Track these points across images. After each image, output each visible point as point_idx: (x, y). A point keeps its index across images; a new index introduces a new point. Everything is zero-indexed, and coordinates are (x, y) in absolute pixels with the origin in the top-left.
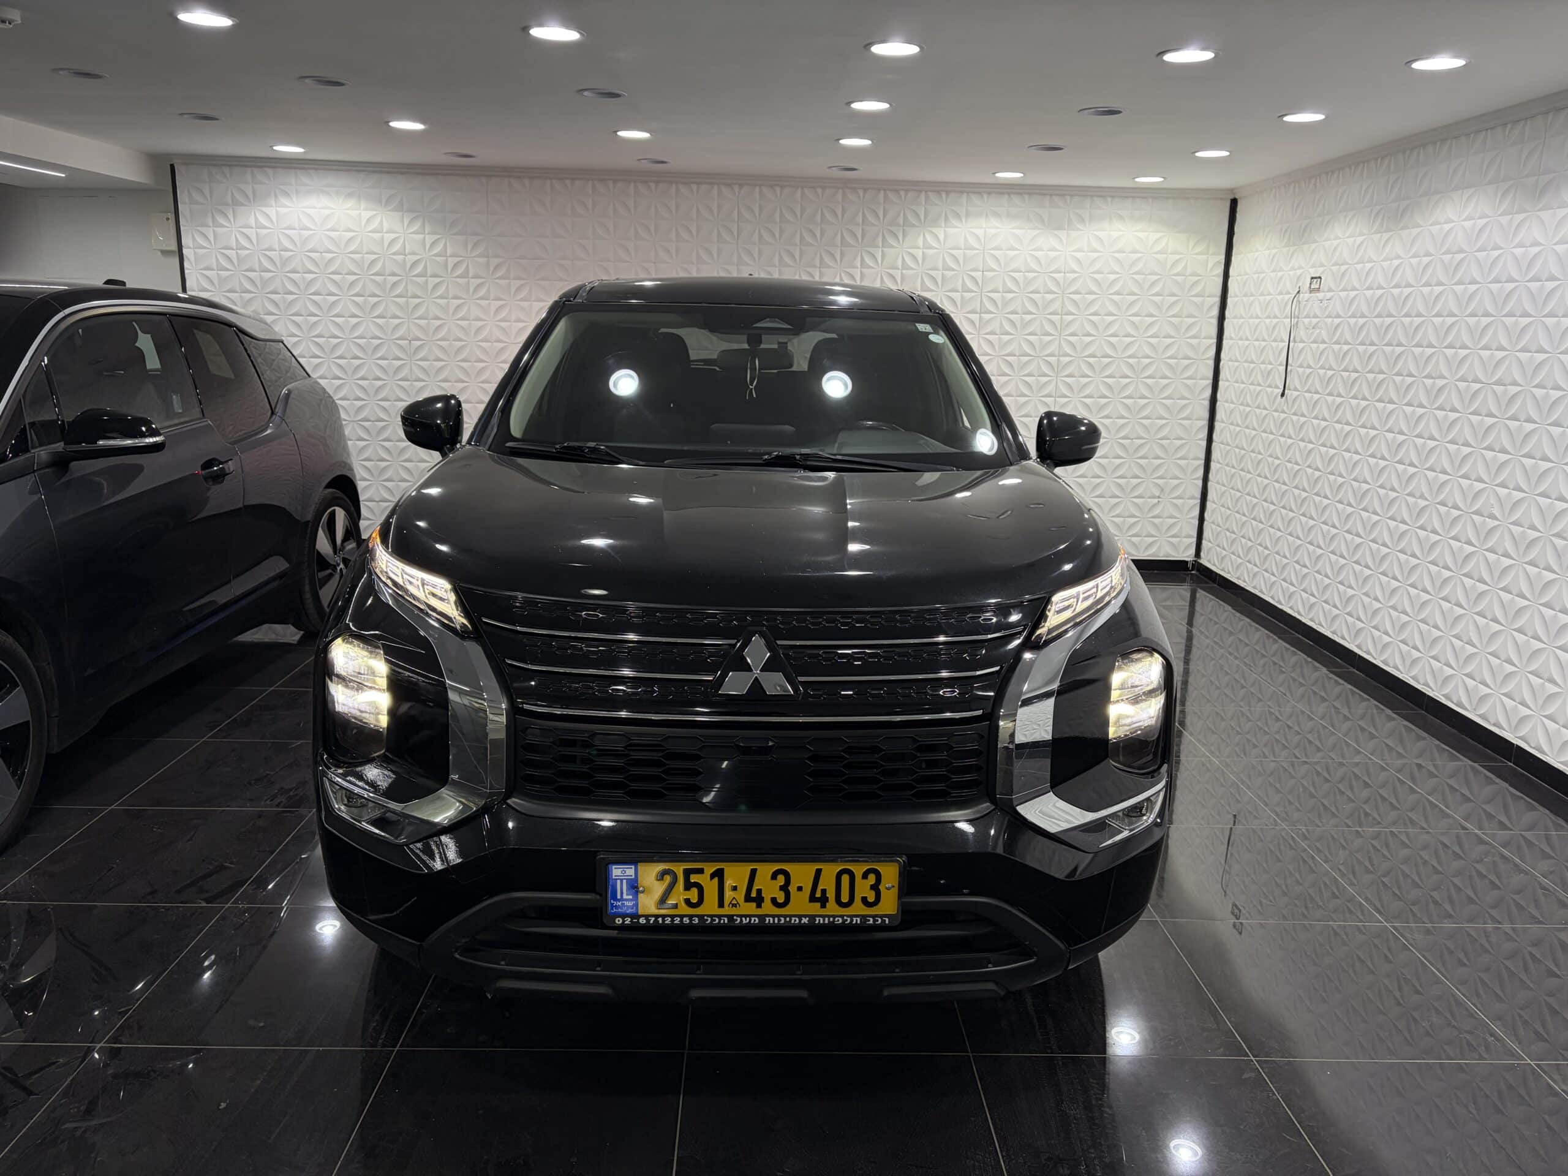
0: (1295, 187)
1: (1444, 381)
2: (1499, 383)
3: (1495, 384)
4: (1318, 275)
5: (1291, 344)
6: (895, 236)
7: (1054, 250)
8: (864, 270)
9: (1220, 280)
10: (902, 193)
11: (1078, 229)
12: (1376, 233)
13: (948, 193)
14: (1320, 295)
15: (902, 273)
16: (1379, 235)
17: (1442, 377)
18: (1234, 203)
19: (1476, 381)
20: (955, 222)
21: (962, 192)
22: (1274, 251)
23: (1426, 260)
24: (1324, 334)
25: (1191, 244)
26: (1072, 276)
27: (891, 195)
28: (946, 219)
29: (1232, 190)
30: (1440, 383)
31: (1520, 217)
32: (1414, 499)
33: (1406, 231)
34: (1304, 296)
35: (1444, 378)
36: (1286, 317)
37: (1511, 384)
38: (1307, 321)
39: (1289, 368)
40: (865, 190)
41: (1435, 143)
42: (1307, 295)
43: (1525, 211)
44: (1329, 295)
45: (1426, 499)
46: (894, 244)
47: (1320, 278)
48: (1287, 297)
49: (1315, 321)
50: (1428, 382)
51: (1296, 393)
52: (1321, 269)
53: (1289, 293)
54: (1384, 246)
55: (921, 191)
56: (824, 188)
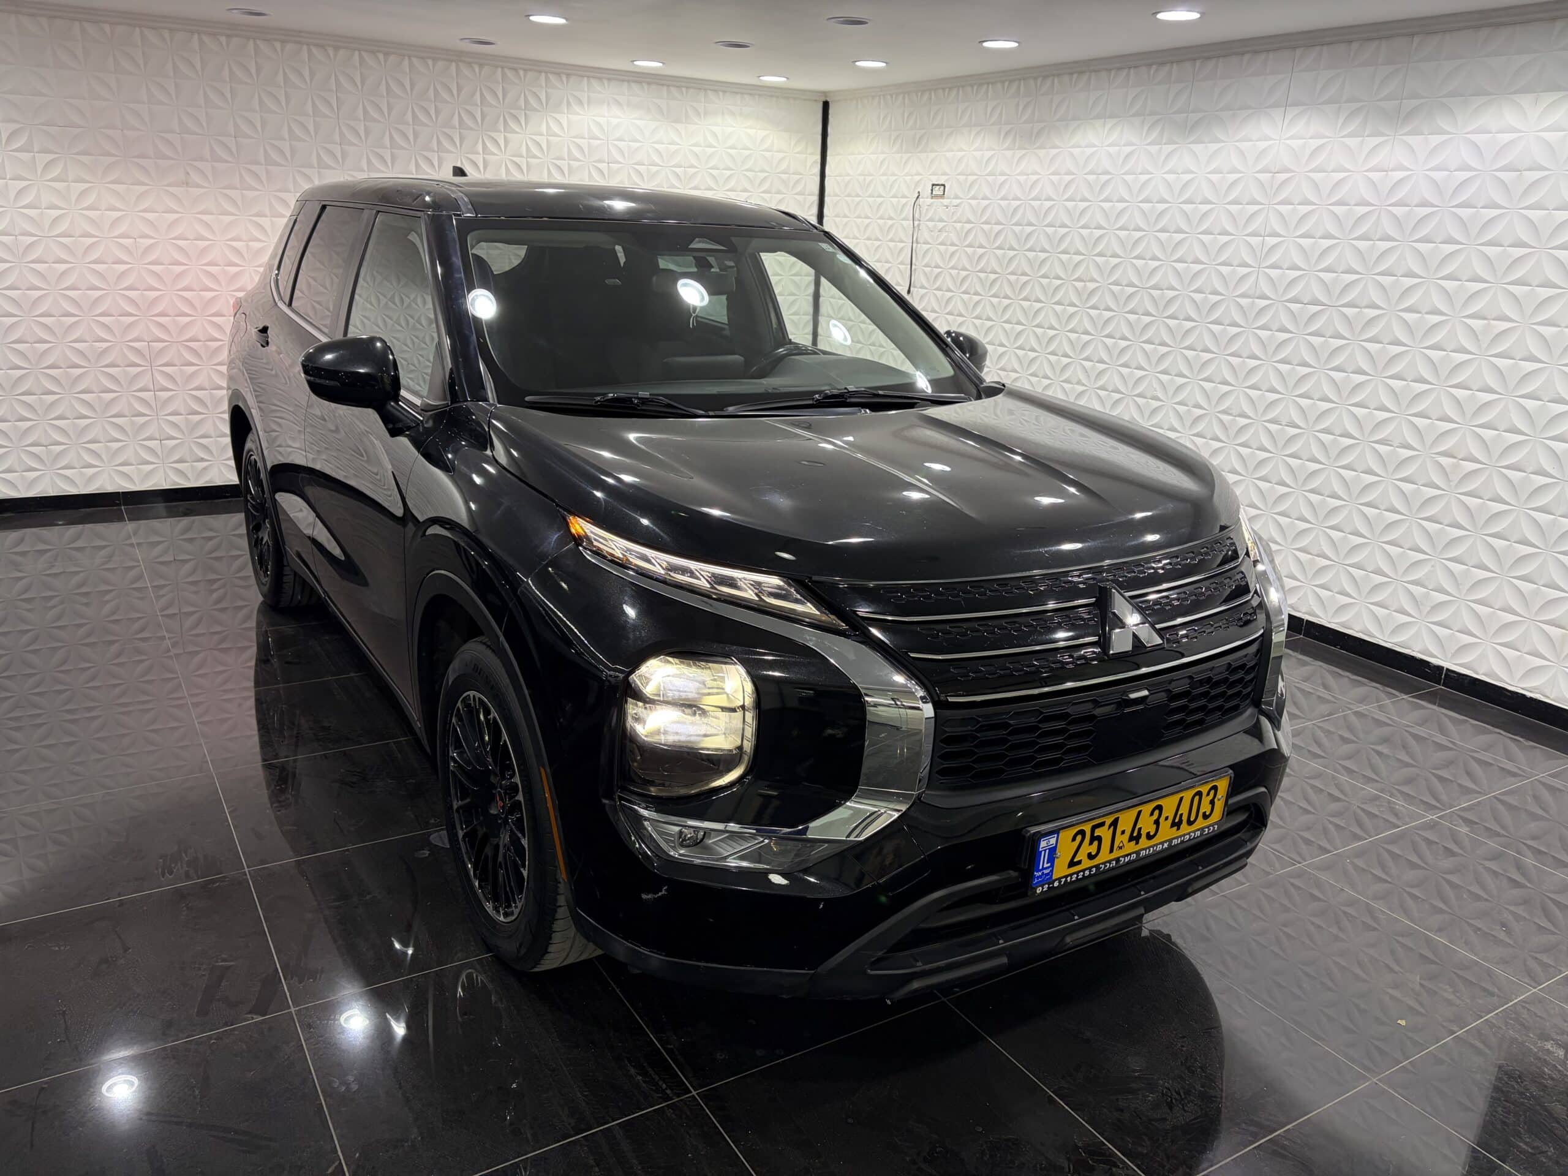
0: (904, 98)
1: (1097, 285)
2: (1155, 287)
3: (1152, 288)
4: (940, 183)
5: (914, 245)
6: (516, 119)
7: (673, 143)
8: (487, 157)
9: (817, 179)
10: (521, 73)
11: (696, 124)
12: (1008, 149)
13: (568, 75)
14: (945, 201)
15: (527, 162)
16: (1011, 152)
17: (1093, 280)
18: (826, 106)
19: (1131, 285)
20: (577, 108)
21: (583, 76)
22: (882, 157)
23: (1068, 178)
24: (953, 237)
25: (793, 143)
26: (692, 171)
27: (510, 74)
28: (569, 104)
29: (825, 93)
30: (1092, 286)
31: (1171, 147)
32: (1071, 386)
33: (1043, 151)
34: (926, 200)
35: (1095, 281)
36: (904, 219)
37: (1168, 289)
38: (931, 224)
39: (913, 267)
40: (481, 66)
41: (1071, 74)
42: (930, 201)
43: (1177, 143)
44: (956, 202)
45: (1084, 385)
46: (517, 130)
47: (944, 185)
48: (904, 200)
49: (941, 225)
50: (1079, 285)
51: (923, 291)
52: (946, 177)
53: (904, 197)
54: (1018, 161)
55: (540, 72)
56: (435, 60)
